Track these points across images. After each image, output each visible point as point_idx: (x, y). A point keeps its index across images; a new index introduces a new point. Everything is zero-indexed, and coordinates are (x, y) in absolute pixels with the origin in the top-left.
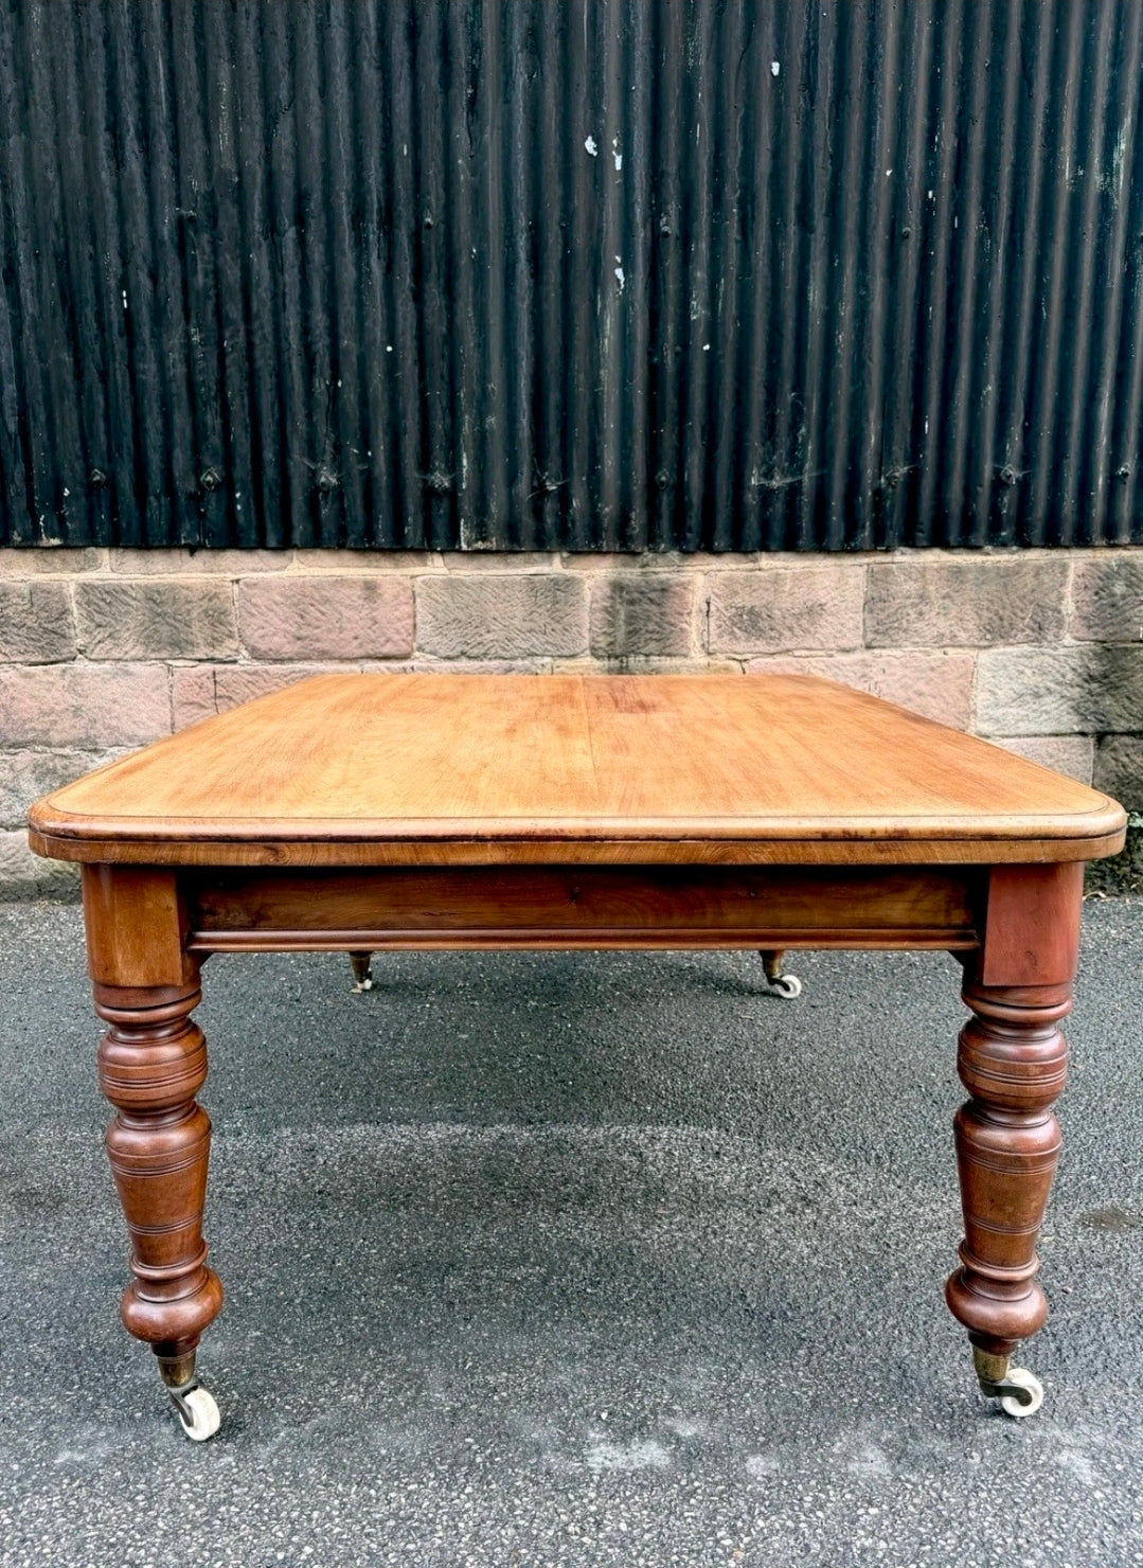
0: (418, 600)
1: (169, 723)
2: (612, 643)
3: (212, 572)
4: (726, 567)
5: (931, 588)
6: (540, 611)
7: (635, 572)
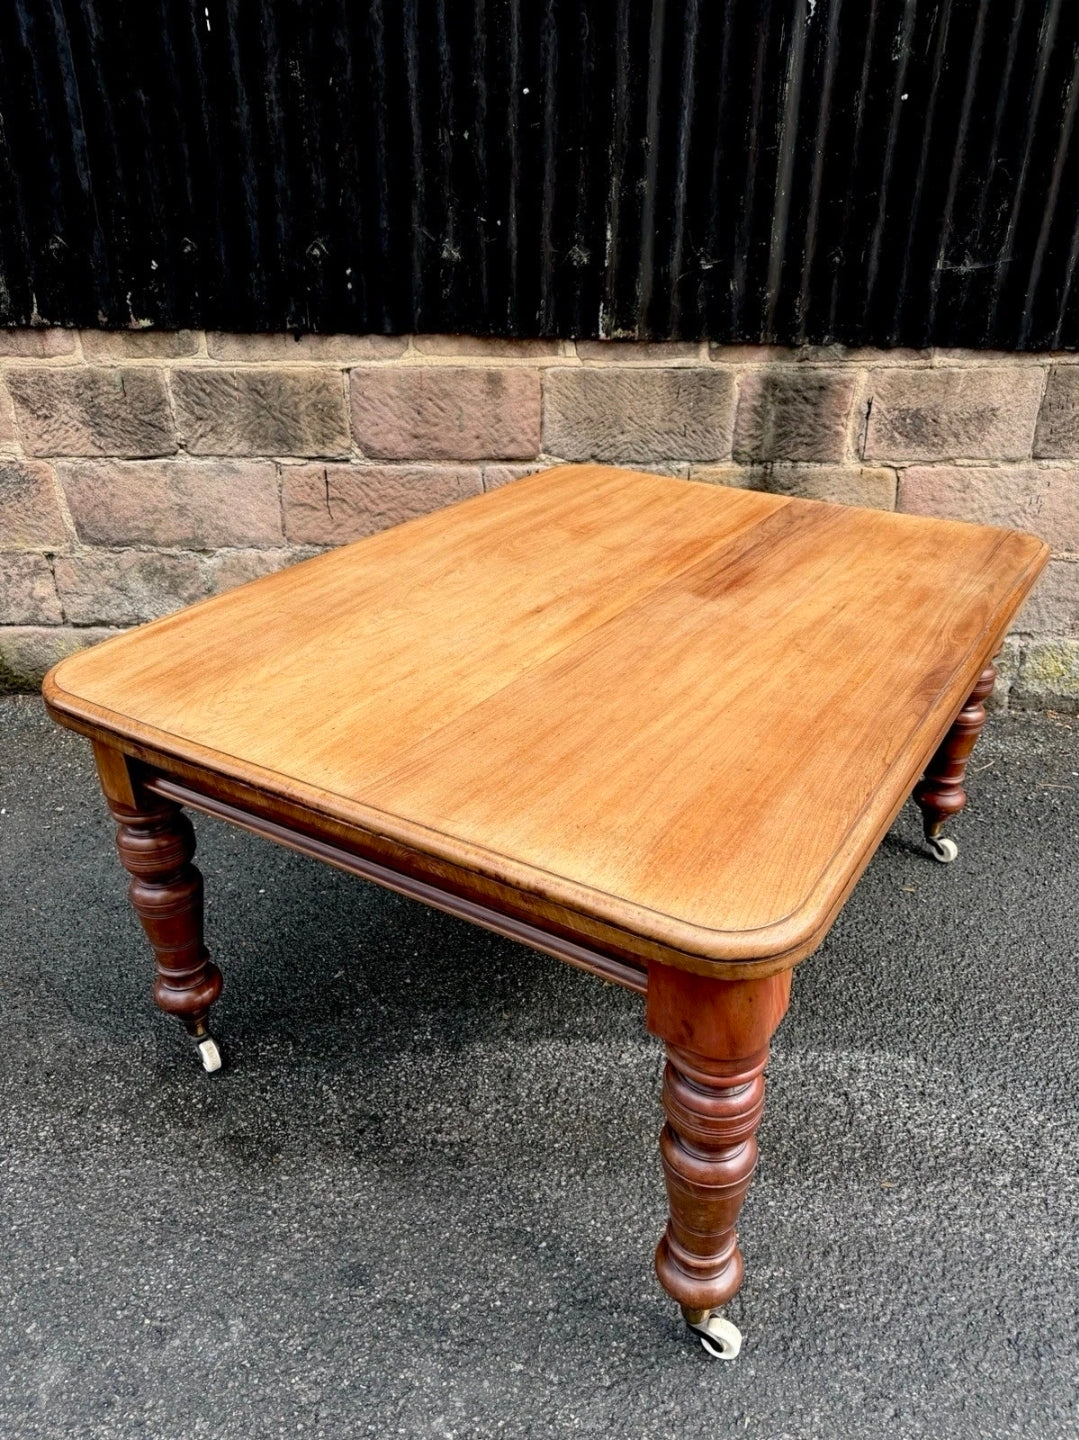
0: (547, 395)
1: (279, 525)
2: (758, 447)
3: (319, 359)
4: (894, 363)
6: (681, 409)
7: (792, 367)
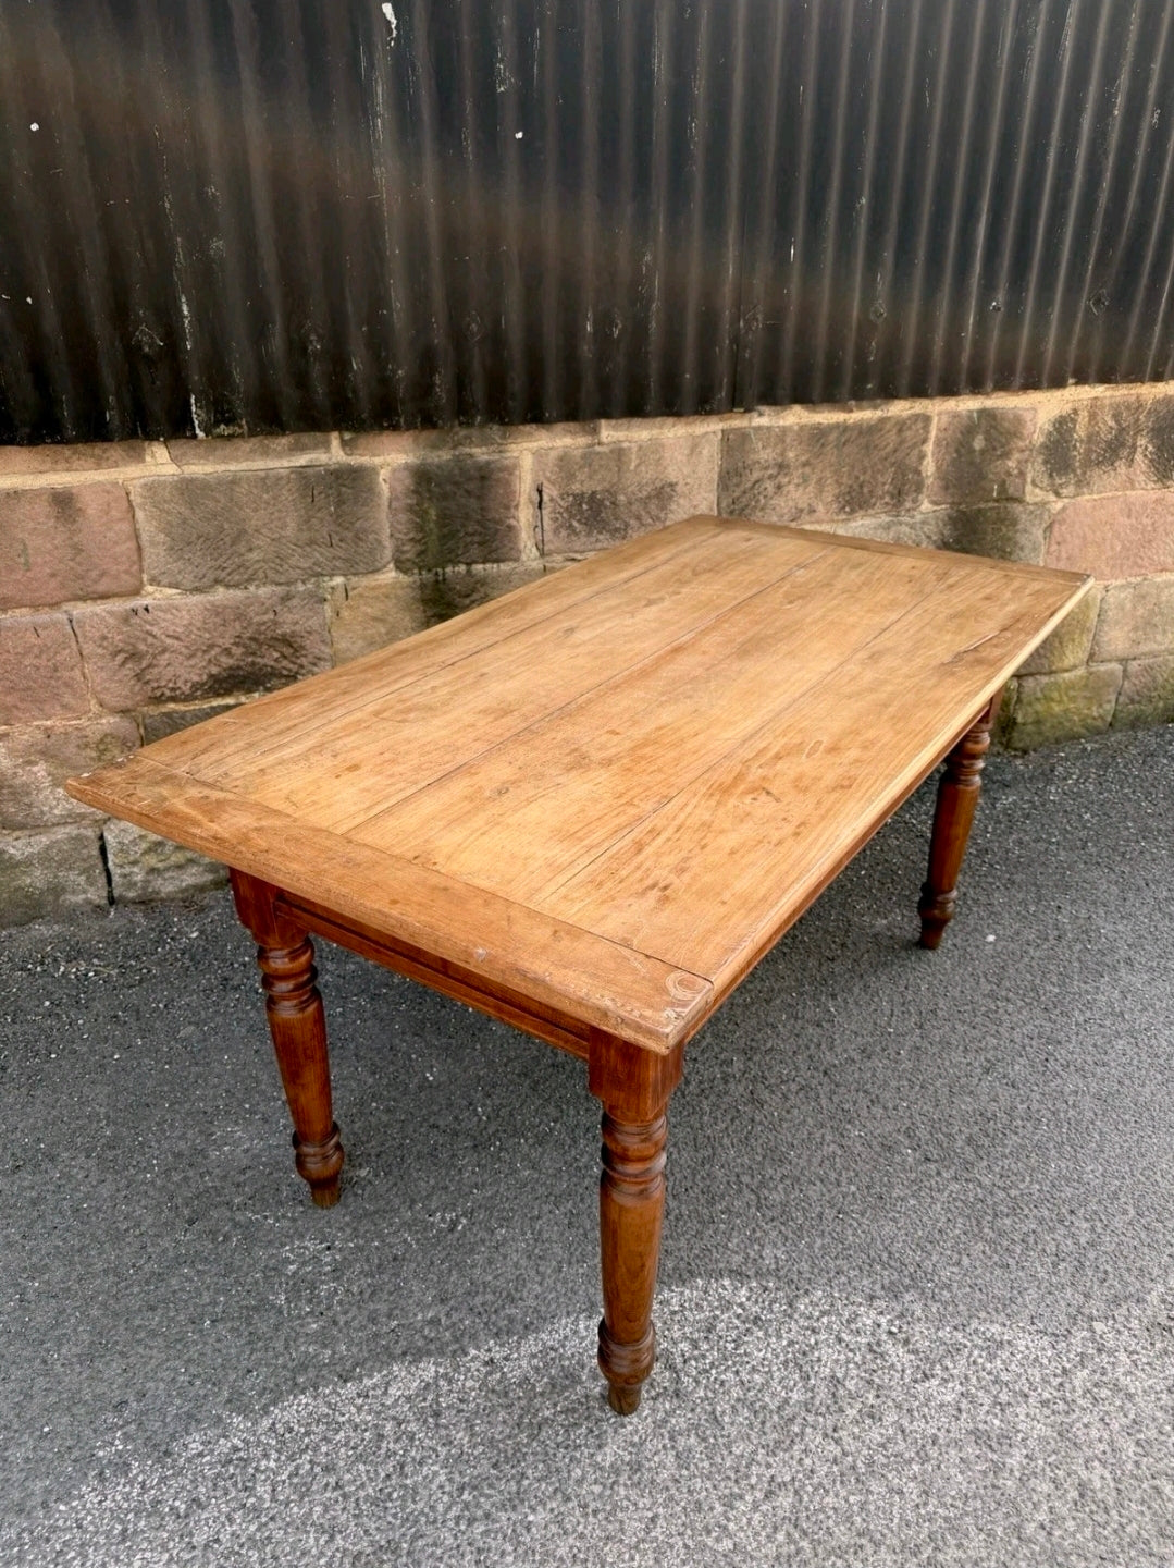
0: (139, 513)
2: (421, 552)
4: (557, 441)
5: (791, 455)
6: (319, 515)
7: (444, 456)
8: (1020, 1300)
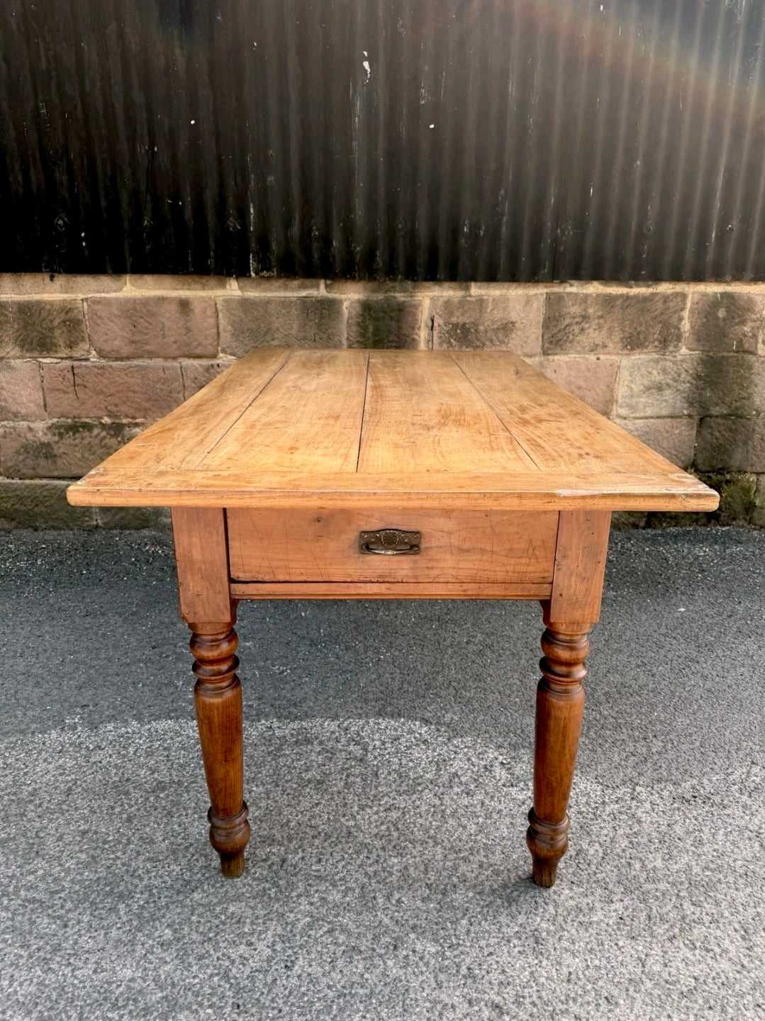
0: (220, 314)
1: (42, 404)
3: (66, 291)
4: (444, 292)
5: (591, 311)
6: (310, 324)
7: (380, 296)
8: (594, 767)
